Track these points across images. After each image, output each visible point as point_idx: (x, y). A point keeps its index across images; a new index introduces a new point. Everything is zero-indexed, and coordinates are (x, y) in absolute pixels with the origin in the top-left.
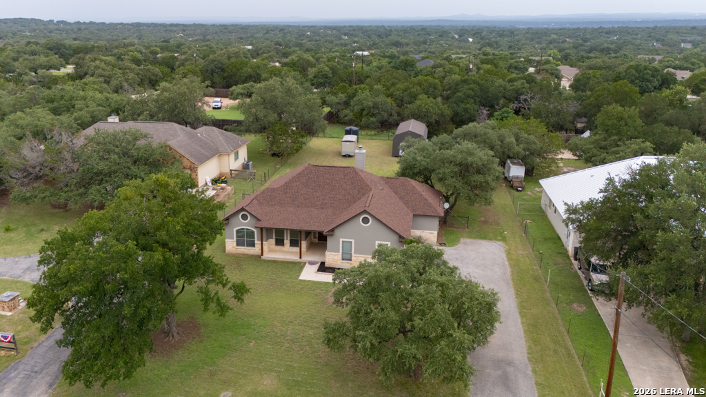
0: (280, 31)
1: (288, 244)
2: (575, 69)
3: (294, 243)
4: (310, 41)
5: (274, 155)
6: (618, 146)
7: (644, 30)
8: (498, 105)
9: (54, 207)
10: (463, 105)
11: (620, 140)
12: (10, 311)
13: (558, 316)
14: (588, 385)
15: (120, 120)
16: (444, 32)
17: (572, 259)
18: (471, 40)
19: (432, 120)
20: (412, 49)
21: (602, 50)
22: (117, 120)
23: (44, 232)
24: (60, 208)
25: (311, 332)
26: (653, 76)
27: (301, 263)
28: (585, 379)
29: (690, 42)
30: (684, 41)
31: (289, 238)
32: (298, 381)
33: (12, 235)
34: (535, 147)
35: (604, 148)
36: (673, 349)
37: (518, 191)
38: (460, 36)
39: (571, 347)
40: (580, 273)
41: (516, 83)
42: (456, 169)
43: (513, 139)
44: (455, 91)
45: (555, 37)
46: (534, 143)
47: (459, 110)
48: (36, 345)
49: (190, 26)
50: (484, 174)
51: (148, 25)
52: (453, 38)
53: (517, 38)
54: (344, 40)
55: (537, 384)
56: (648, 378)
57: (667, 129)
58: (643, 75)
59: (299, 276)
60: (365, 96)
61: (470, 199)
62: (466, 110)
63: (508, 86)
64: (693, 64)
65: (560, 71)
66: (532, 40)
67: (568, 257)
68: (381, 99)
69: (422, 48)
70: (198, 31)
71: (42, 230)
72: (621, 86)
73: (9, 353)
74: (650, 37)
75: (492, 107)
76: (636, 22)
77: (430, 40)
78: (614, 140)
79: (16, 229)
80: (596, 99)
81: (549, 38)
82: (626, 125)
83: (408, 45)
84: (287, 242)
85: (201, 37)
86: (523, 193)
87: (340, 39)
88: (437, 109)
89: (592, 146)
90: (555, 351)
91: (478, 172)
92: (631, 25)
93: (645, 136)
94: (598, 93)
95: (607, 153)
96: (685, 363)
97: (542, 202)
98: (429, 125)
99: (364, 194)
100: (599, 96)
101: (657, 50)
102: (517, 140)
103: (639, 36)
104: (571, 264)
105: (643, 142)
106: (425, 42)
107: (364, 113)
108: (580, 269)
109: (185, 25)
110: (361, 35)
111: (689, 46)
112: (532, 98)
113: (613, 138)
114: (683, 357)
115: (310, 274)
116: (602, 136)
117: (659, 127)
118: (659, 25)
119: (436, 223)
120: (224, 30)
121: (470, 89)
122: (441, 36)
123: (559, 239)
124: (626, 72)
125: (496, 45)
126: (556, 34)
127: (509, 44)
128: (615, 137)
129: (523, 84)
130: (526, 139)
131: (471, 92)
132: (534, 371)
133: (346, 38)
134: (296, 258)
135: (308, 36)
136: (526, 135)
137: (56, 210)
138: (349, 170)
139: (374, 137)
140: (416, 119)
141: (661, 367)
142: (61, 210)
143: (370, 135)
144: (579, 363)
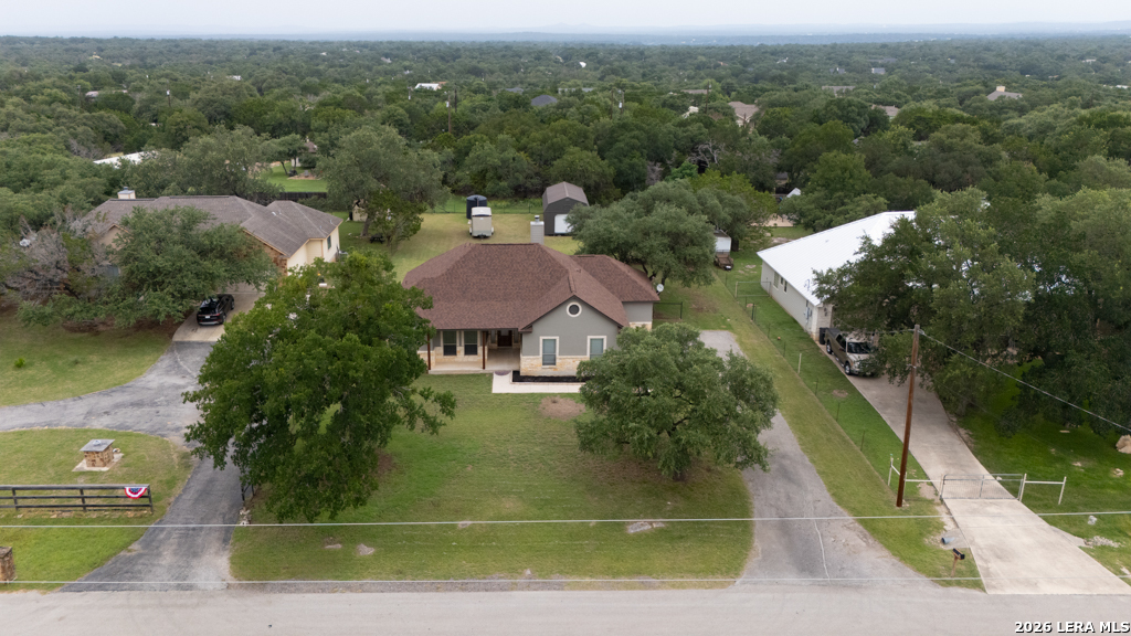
0: (275, 50)
1: (463, 352)
2: (753, 106)
3: (471, 350)
4: (331, 67)
5: (373, 240)
6: (843, 204)
7: (820, 49)
8: (670, 159)
9: (73, 330)
10: (627, 160)
11: (846, 196)
12: (105, 465)
13: (820, 405)
14: (872, 468)
15: (137, 196)
16: (541, 52)
17: (818, 343)
18: (583, 64)
19: (591, 182)
20: (501, 80)
21: (773, 79)
22: (133, 196)
23: (80, 365)
24: (84, 331)
25: (537, 449)
26: (859, 114)
27: (485, 375)
28: (868, 462)
29: (882, 66)
30: (875, 65)
31: (463, 344)
32: (546, 500)
33: (30, 372)
34: (742, 211)
35: (827, 208)
36: (950, 424)
37: (726, 269)
38: (565, 58)
39: (844, 434)
40: (831, 357)
41: (689, 128)
42: (666, 241)
43: (717, 201)
44: (612, 141)
45: (704, 59)
46: (741, 206)
47: (624, 166)
48: (172, 499)
49: (109, 41)
50: (700, 245)
51: (31, 41)
52: (557, 62)
53: (650, 60)
54: (386, 64)
55: (819, 472)
56: (932, 454)
57: (900, 180)
58: (848, 113)
59: (491, 389)
60: (487, 151)
61: (685, 279)
62: (632, 167)
63: (680, 131)
64: (898, 97)
65: (734, 110)
66: (672, 64)
67: (813, 342)
68: (511, 153)
69: (515, 77)
70: (129, 50)
71: (76, 362)
72: (831, 127)
73: (139, 514)
74: (830, 59)
75: (662, 161)
76: (806, 36)
77: (523, 64)
78: (839, 197)
79: (31, 364)
80: (803, 146)
81: (695, 62)
82: (851, 176)
83: (492, 72)
84: (460, 349)
85: (136, 61)
86: (732, 272)
87: (380, 63)
88: (596, 167)
89: (813, 206)
90: (829, 440)
91: (692, 243)
92: (801, 42)
93: (877, 189)
94: (804, 138)
95: (834, 214)
96: (965, 436)
97: (763, 279)
98: (587, 190)
99: (559, 278)
100: (806, 142)
101: (842, 79)
102: (721, 202)
103: (816, 57)
104: (818, 348)
105: (875, 198)
106: (516, 69)
107: (488, 175)
108: (830, 353)
109: (99, 41)
110: (411, 56)
111: (882, 72)
112: (714, 148)
113: (838, 194)
114: (962, 431)
115: (502, 385)
116: (822, 193)
117: (890, 179)
118: (838, 42)
119: (648, 310)
120: (174, 49)
121: (633, 137)
122: (538, 58)
123: (795, 322)
124: (826, 109)
125: (623, 71)
126: (704, 55)
127: (641, 71)
128: (840, 193)
129: (700, 128)
130: (731, 200)
131: (636, 141)
132: (813, 461)
133: (389, 61)
134: (478, 369)
135: (324, 59)
136: (731, 196)
137: (78, 335)
138: (532, 248)
139: (507, 210)
140: (569, 181)
141: (943, 443)
142: (86, 334)
143: (500, 208)
144: (857, 448)
